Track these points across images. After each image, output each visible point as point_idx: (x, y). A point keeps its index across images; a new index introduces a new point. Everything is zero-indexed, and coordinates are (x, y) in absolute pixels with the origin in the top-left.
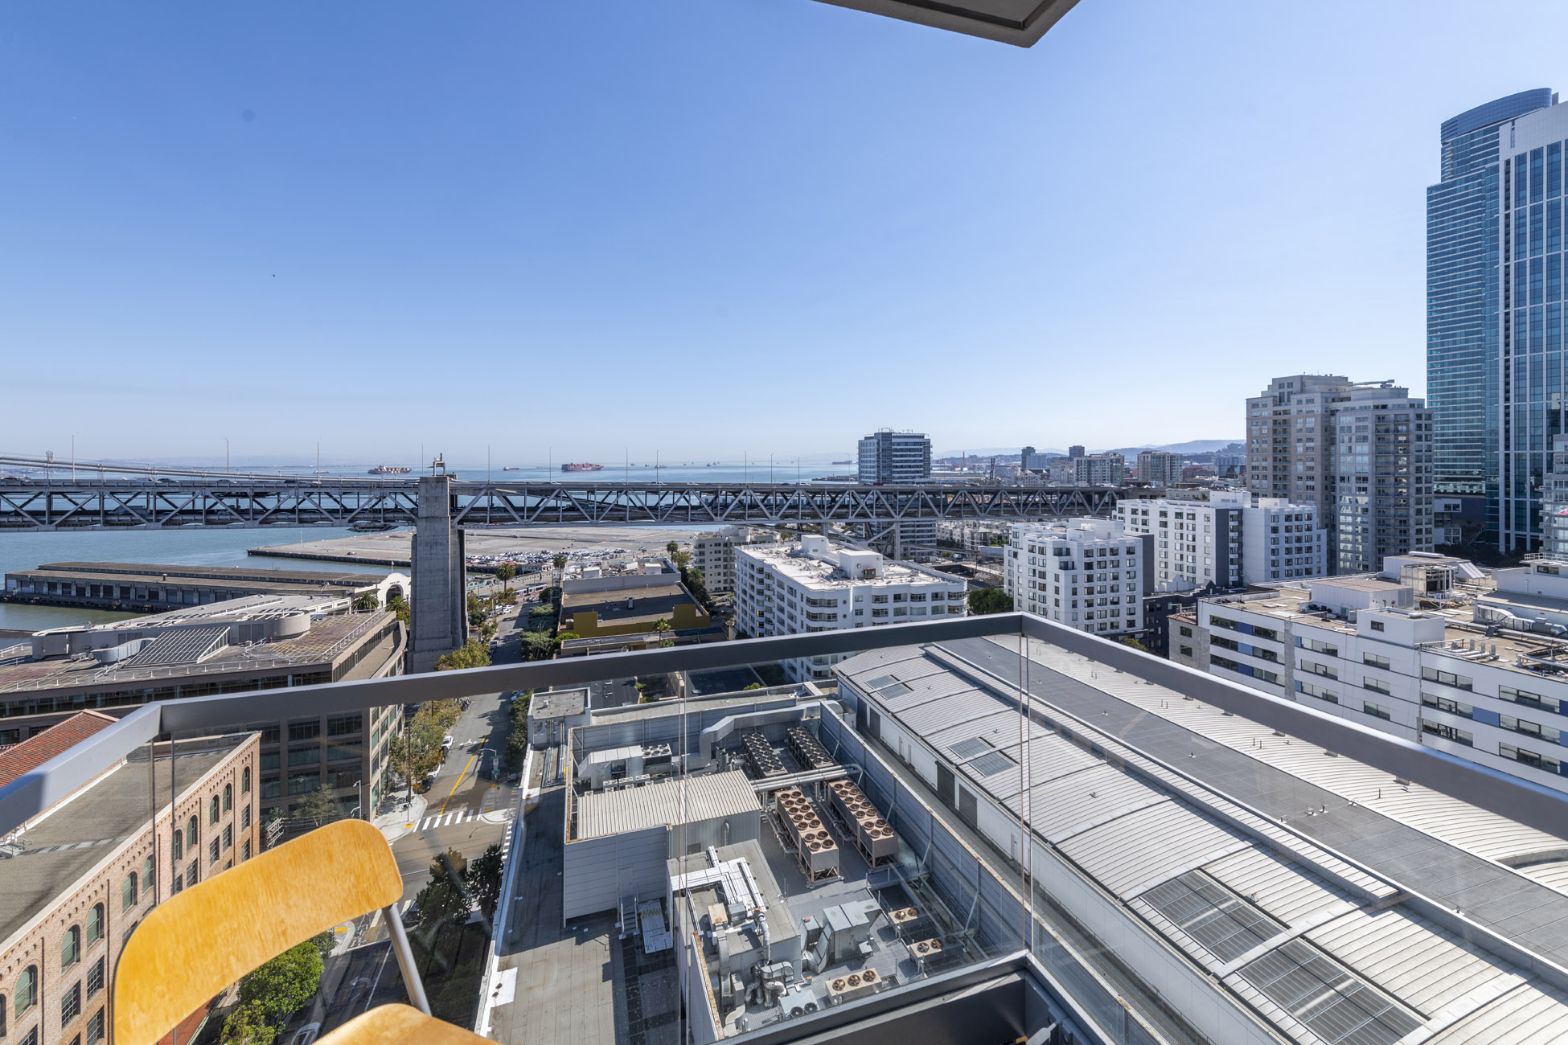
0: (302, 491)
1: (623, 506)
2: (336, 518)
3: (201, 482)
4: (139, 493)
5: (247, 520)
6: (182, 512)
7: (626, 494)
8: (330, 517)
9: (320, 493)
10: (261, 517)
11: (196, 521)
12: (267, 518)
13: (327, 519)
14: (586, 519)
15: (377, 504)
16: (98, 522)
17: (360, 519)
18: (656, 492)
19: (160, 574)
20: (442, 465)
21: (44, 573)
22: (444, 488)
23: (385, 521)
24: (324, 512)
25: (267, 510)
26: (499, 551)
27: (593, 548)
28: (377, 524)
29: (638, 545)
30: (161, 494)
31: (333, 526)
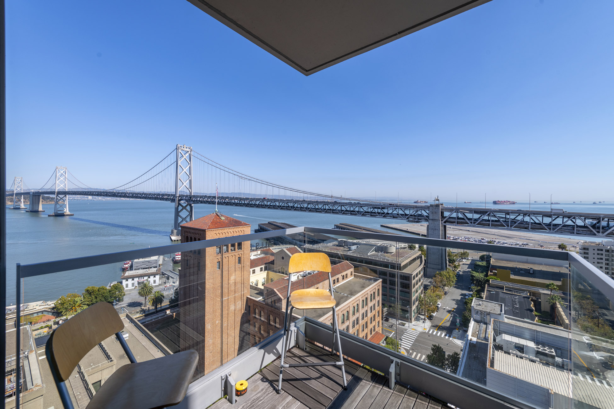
0: (394, 208)
1: (527, 222)
3: (370, 204)
4: (357, 206)
5: (380, 215)
6: (366, 212)
7: (529, 216)
8: (402, 217)
9: (399, 209)
10: (383, 215)
11: (368, 215)
12: (385, 215)
13: (400, 217)
14: (504, 226)
15: (415, 213)
16: (349, 213)
17: (410, 218)
18: (550, 216)
19: (361, 229)
20: (438, 200)
21: (341, 225)
22: (438, 209)
23: (418, 219)
24: (400, 215)
25: (384, 213)
26: (462, 235)
27: (509, 240)
28: (415, 220)
29: (537, 242)
30: (361, 207)
31: (402, 219)
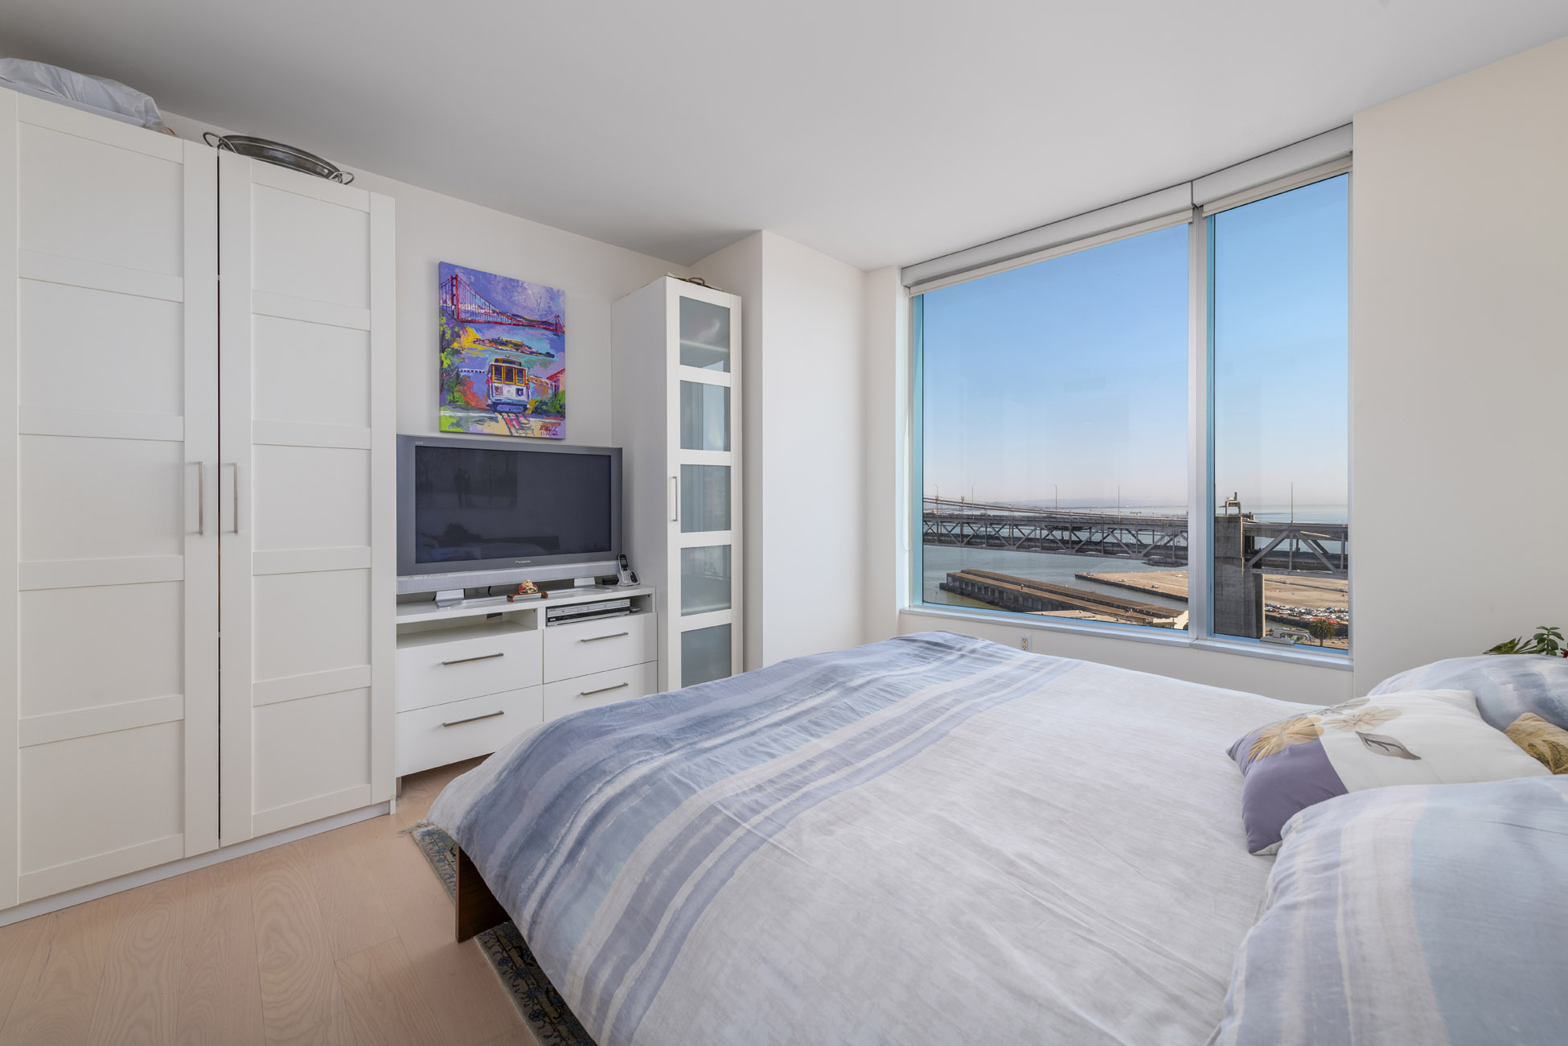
0: (1106, 527)
2: (1133, 552)
3: (1038, 517)
4: (1005, 525)
5: (1068, 548)
6: (1028, 540)
8: (1129, 551)
9: (1121, 530)
10: (1077, 547)
11: (1036, 546)
12: (1081, 548)
13: (1126, 552)
15: (1169, 542)
16: (983, 543)
17: (1154, 554)
19: (1020, 585)
20: (1237, 505)
21: (964, 575)
22: (1237, 528)
23: (1176, 558)
24: (1124, 546)
25: (1081, 541)
28: (1169, 560)
30: (1017, 526)
31: (1130, 558)
